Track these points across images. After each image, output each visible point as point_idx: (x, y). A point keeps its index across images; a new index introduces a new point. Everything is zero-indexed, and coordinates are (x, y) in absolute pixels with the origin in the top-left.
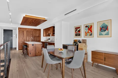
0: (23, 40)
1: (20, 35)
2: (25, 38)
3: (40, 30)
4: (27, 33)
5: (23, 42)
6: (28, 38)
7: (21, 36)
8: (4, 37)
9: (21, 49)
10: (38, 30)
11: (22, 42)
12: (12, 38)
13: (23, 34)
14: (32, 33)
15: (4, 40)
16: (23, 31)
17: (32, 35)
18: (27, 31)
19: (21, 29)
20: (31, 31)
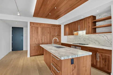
0: (37, 41)
1: (32, 33)
2: (40, 37)
3: (59, 26)
4: (42, 30)
5: (37, 44)
6: (44, 37)
7: (34, 35)
8: (12, 37)
9: (34, 55)
10: (57, 26)
11: (35, 44)
12: (23, 38)
13: (37, 32)
14: (49, 31)
15: (12, 41)
16: (37, 28)
17: (49, 33)
18: (43, 28)
19: (33, 24)
20: (48, 27)
